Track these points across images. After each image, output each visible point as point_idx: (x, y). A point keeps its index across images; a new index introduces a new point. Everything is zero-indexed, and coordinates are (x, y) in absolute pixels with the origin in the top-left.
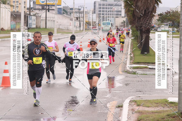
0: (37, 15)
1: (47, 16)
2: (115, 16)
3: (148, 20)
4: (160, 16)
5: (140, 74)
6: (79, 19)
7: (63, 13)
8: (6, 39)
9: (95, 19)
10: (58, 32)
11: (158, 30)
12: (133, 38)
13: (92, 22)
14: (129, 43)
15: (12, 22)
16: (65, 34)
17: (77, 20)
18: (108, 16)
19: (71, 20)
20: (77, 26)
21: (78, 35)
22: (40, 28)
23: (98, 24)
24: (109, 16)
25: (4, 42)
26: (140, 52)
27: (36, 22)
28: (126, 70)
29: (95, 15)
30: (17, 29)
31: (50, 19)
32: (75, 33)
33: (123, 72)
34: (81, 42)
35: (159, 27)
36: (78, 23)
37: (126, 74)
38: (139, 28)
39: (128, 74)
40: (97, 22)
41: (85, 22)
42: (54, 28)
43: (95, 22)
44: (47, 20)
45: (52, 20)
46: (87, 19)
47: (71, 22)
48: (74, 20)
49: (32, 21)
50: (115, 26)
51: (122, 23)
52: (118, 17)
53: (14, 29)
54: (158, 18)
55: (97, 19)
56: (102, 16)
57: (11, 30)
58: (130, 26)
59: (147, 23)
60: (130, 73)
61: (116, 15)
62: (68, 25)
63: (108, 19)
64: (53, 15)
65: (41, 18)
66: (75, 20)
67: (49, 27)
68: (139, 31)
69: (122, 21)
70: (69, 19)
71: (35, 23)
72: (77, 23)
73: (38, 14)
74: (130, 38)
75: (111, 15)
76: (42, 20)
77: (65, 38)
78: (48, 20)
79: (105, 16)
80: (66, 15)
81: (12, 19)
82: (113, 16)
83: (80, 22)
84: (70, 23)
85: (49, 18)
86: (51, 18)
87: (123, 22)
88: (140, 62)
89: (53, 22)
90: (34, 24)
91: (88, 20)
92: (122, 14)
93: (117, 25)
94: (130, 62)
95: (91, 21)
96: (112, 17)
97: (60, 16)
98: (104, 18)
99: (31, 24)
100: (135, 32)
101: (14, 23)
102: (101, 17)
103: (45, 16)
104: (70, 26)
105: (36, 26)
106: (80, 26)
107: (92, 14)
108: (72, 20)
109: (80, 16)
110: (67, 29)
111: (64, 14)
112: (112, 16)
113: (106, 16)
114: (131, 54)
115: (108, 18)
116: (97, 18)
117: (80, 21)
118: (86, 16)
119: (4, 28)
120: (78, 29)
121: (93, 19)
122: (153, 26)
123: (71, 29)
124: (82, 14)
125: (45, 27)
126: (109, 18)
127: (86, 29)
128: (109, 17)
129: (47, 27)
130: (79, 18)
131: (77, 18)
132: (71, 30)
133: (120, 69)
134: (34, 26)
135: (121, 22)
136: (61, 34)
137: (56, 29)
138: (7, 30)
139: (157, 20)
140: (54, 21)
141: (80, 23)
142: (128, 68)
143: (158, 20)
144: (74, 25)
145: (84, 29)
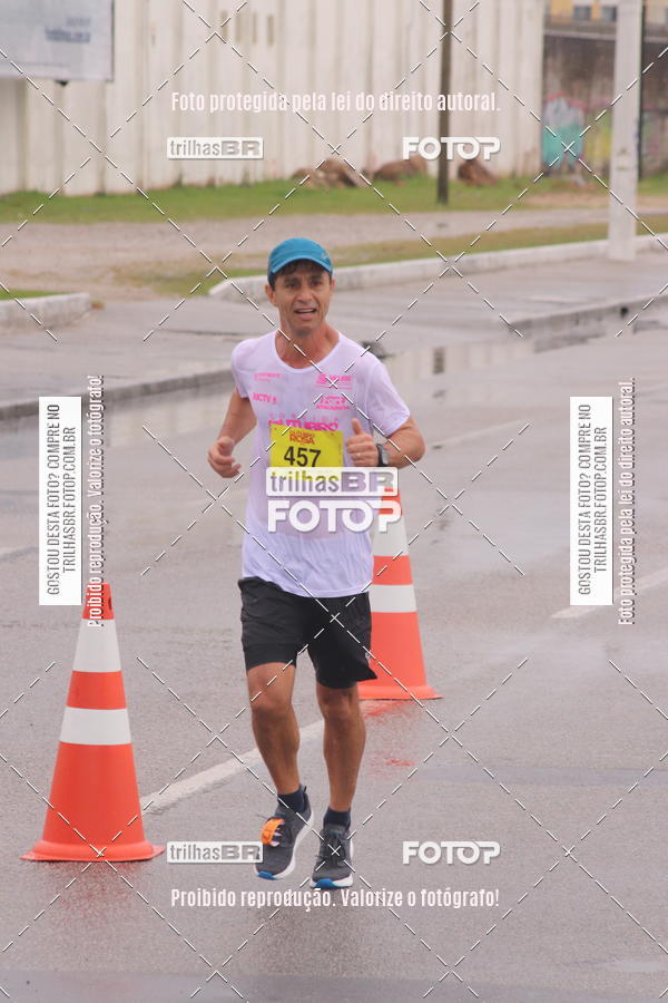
15: (551, 107)
53: (571, 170)
57: (547, 172)
81: (555, 82)
101: (566, 114)
119: (485, 163)
138: (513, 175)
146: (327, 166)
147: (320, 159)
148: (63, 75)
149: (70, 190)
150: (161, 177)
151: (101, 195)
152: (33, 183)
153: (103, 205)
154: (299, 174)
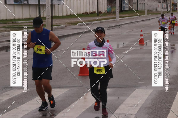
6: (166, 2)
8: (104, 21)
10: (148, 14)
15: (108, 6)
22: (132, 10)
25: (103, 23)
30: (113, 11)
31: (140, 2)
36: (166, 4)
41: (171, 4)
42: (145, 10)
44: (138, 3)
45: (142, 3)
46: (173, 1)
47: (159, 4)
49: (125, 5)
53: (110, 12)
57: (108, 12)
65: (133, 2)
76: (134, 3)
77: (154, 18)
78: (139, 3)
86: (141, 1)
89: (144, 5)
90: (127, 7)
99: (124, 7)
104: (159, 8)
105: (129, 9)
106: (167, 8)
117: (167, 3)
119: (102, 12)
123: (160, 11)
125: (136, 9)
127: (172, 10)
129: (139, 10)
132: (159, 11)
134: (127, 9)
137: (147, 11)
138: (105, 13)
140: (144, 4)
144: (162, 6)
145: (171, 10)
146: (86, 12)
147: (85, 12)
148: (59, 4)
149: (60, 16)
150: (69, 14)
151: (63, 16)
152: (56, 15)
153: (63, 17)
154: (83, 13)
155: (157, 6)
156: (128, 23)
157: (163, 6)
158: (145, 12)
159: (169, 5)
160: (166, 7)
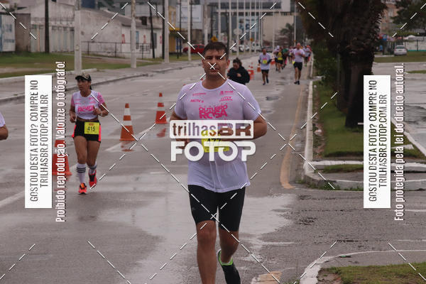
0: (16, 11)
1: (50, 16)
2: (260, 11)
3: (366, 23)
4: (401, 8)
5: (344, 187)
6: (148, 23)
7: (100, 5)
9: (200, 20)
10: (85, 65)
11: (397, 51)
12: (319, 78)
13: (191, 30)
14: (307, 93)
16: (107, 70)
17: (145, 27)
18: (238, 11)
19: (126, 25)
20: (145, 43)
21: (150, 74)
22: (27, 52)
23: (209, 35)
24: (241, 11)
26: (343, 121)
27: (16, 35)
28: (302, 178)
29: (198, 10)
31: (58, 23)
32: (137, 66)
33: (293, 182)
34: (161, 95)
35: (400, 42)
36: (147, 34)
37: (304, 190)
38: (338, 46)
39: (310, 190)
40: (206, 32)
41: (167, 32)
42: (73, 52)
43: (199, 31)
44: (50, 28)
45: (65, 28)
46: (175, 20)
47: (125, 31)
48: (133, 25)
49: (3, 32)
50: (260, 42)
51: (283, 31)
52: (269, 14)
54: (396, 15)
55: (204, 23)
56: (220, 11)
58: (308, 41)
59: (364, 32)
60: (315, 187)
61: (264, 8)
62: (116, 43)
63: (241, 22)
64: (70, 12)
65: (32, 22)
66: (137, 27)
67: (59, 50)
68: (339, 56)
69: (284, 26)
70: (120, 23)
71: (11, 36)
72: (145, 36)
73: (19, 8)
74: (309, 78)
75: (248, 8)
76: (35, 27)
77: (108, 82)
78: (53, 27)
79: (230, 11)
80: (107, 11)
82: (255, 11)
83: (154, 32)
84: (123, 35)
85: (55, 20)
86: (61, 20)
87: (287, 28)
88: (343, 150)
89: (69, 34)
90: (8, 41)
91: (178, 25)
92: (282, 5)
93: (266, 39)
94: (315, 153)
95: (186, 26)
96: (253, 14)
97: (91, 13)
98: (227, 18)
100: (327, 60)
102: (220, 16)
103: (43, 15)
104: (123, 45)
105: (17, 47)
106: (153, 46)
107: (189, 6)
108: (130, 26)
109: (154, 13)
110: (114, 54)
111: (103, 6)
112: (250, 11)
113: (233, 11)
114: (315, 129)
115: (238, 18)
116: (204, 17)
117: (152, 29)
118: (170, 14)
120: (148, 54)
121: (194, 20)
122: (381, 38)
123: (127, 55)
124: (160, 8)
125: (43, 49)
126: (241, 17)
127: (171, 54)
128: (241, 14)
129: (51, 50)
130: (151, 18)
131: (144, 20)
132: (124, 58)
133: (284, 175)
134: (9, 47)
135: (279, 29)
136: (95, 69)
137: (81, 55)
139: (391, 21)
140: (72, 30)
141: (152, 34)
142: (308, 172)
143: (397, 20)
144: (135, 41)
145: (167, 54)
155: (118, 39)
156: (11, 99)
157: (138, 38)
158: (76, 60)
159: (159, 34)
160: (149, 41)
